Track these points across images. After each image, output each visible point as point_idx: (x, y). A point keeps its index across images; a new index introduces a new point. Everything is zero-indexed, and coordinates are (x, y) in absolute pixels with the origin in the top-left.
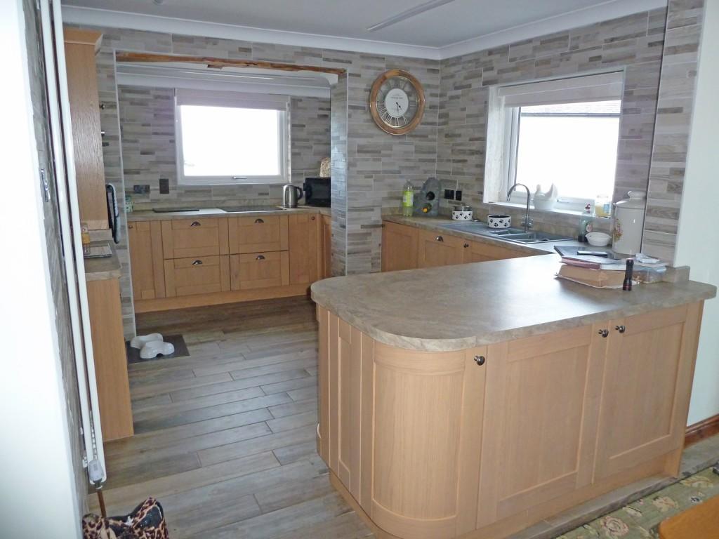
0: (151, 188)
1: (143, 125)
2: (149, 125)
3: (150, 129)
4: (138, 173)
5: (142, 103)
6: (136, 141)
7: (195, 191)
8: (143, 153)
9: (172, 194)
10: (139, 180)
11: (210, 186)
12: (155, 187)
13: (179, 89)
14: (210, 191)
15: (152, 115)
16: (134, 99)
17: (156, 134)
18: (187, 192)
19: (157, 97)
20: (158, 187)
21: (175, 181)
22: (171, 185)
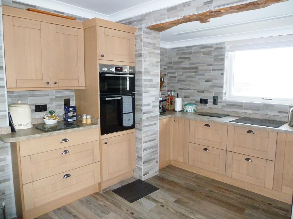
0: (208, 101)
1: (208, 65)
2: (211, 65)
3: (211, 67)
4: (203, 92)
5: (209, 53)
6: (203, 75)
7: (233, 105)
8: (207, 81)
9: (219, 105)
10: (203, 96)
11: (242, 103)
12: (210, 101)
13: (228, 42)
14: (242, 106)
15: (213, 60)
16: (204, 51)
17: (214, 70)
18: (227, 105)
19: (216, 49)
20: (212, 101)
21: (222, 98)
22: (219, 100)
